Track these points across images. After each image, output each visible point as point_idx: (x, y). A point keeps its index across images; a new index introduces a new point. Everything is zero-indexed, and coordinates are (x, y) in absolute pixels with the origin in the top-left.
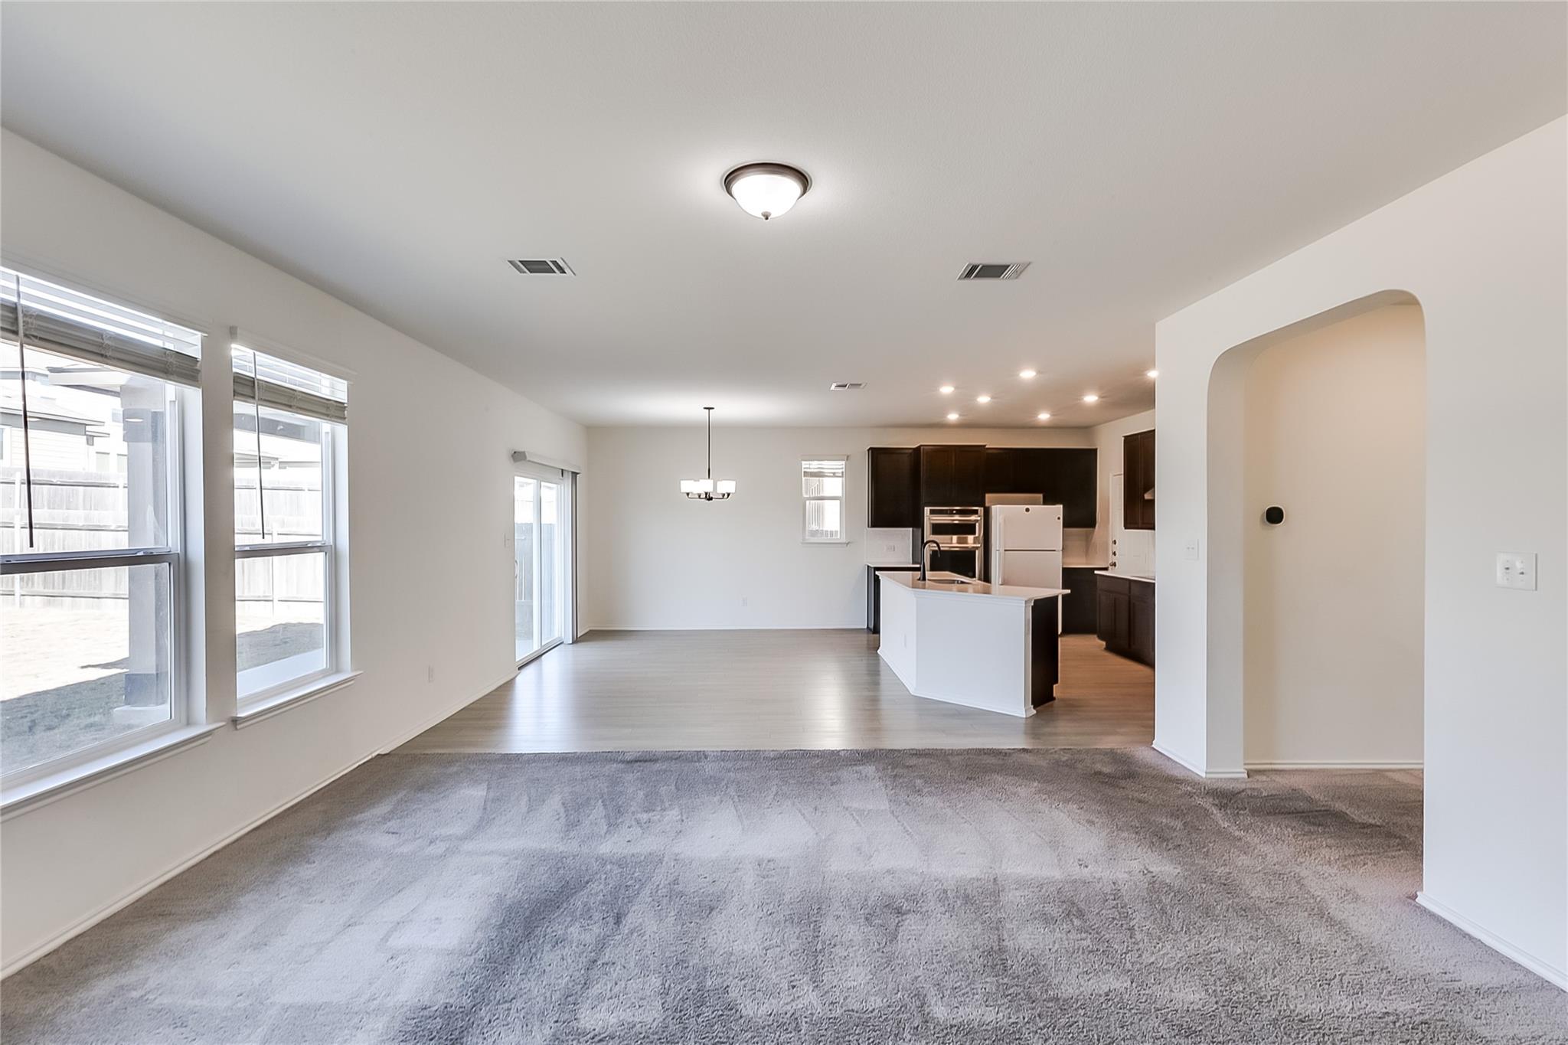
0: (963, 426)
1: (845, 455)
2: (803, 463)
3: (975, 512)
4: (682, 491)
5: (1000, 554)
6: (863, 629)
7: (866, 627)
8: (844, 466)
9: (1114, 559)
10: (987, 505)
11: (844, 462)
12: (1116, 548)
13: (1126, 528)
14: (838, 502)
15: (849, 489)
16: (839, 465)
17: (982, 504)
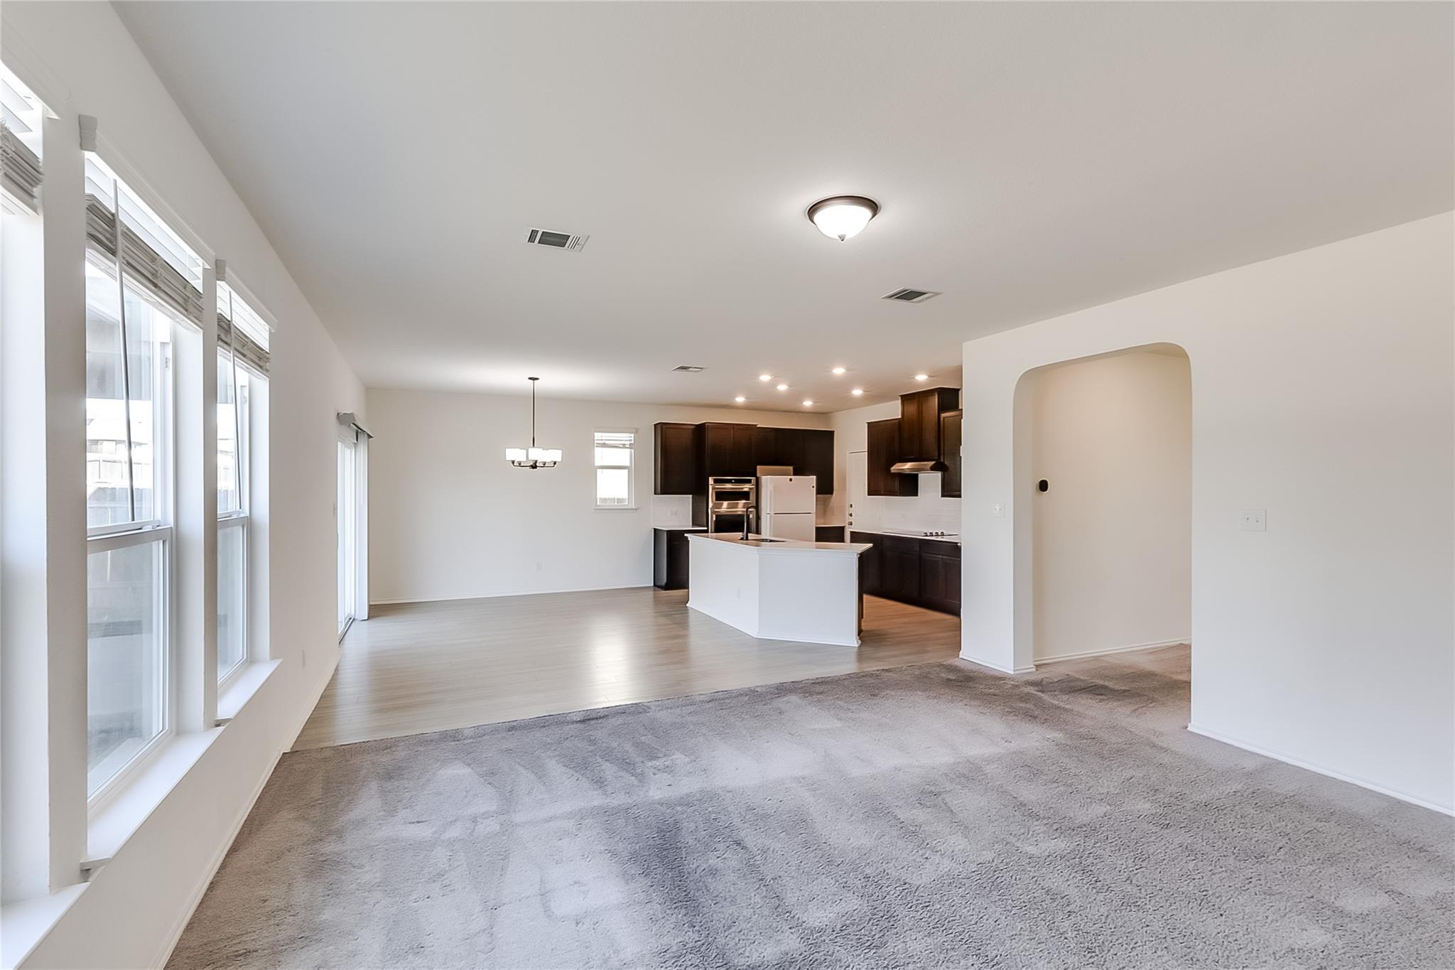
0: (747, 408)
1: (634, 428)
2: (596, 434)
3: (749, 481)
4: (507, 459)
5: (771, 516)
6: (650, 587)
7: (652, 585)
8: (633, 439)
9: (851, 519)
10: (758, 475)
11: (633, 435)
12: (852, 511)
13: (869, 495)
14: (626, 471)
15: (637, 459)
16: (627, 437)
17: (754, 474)
